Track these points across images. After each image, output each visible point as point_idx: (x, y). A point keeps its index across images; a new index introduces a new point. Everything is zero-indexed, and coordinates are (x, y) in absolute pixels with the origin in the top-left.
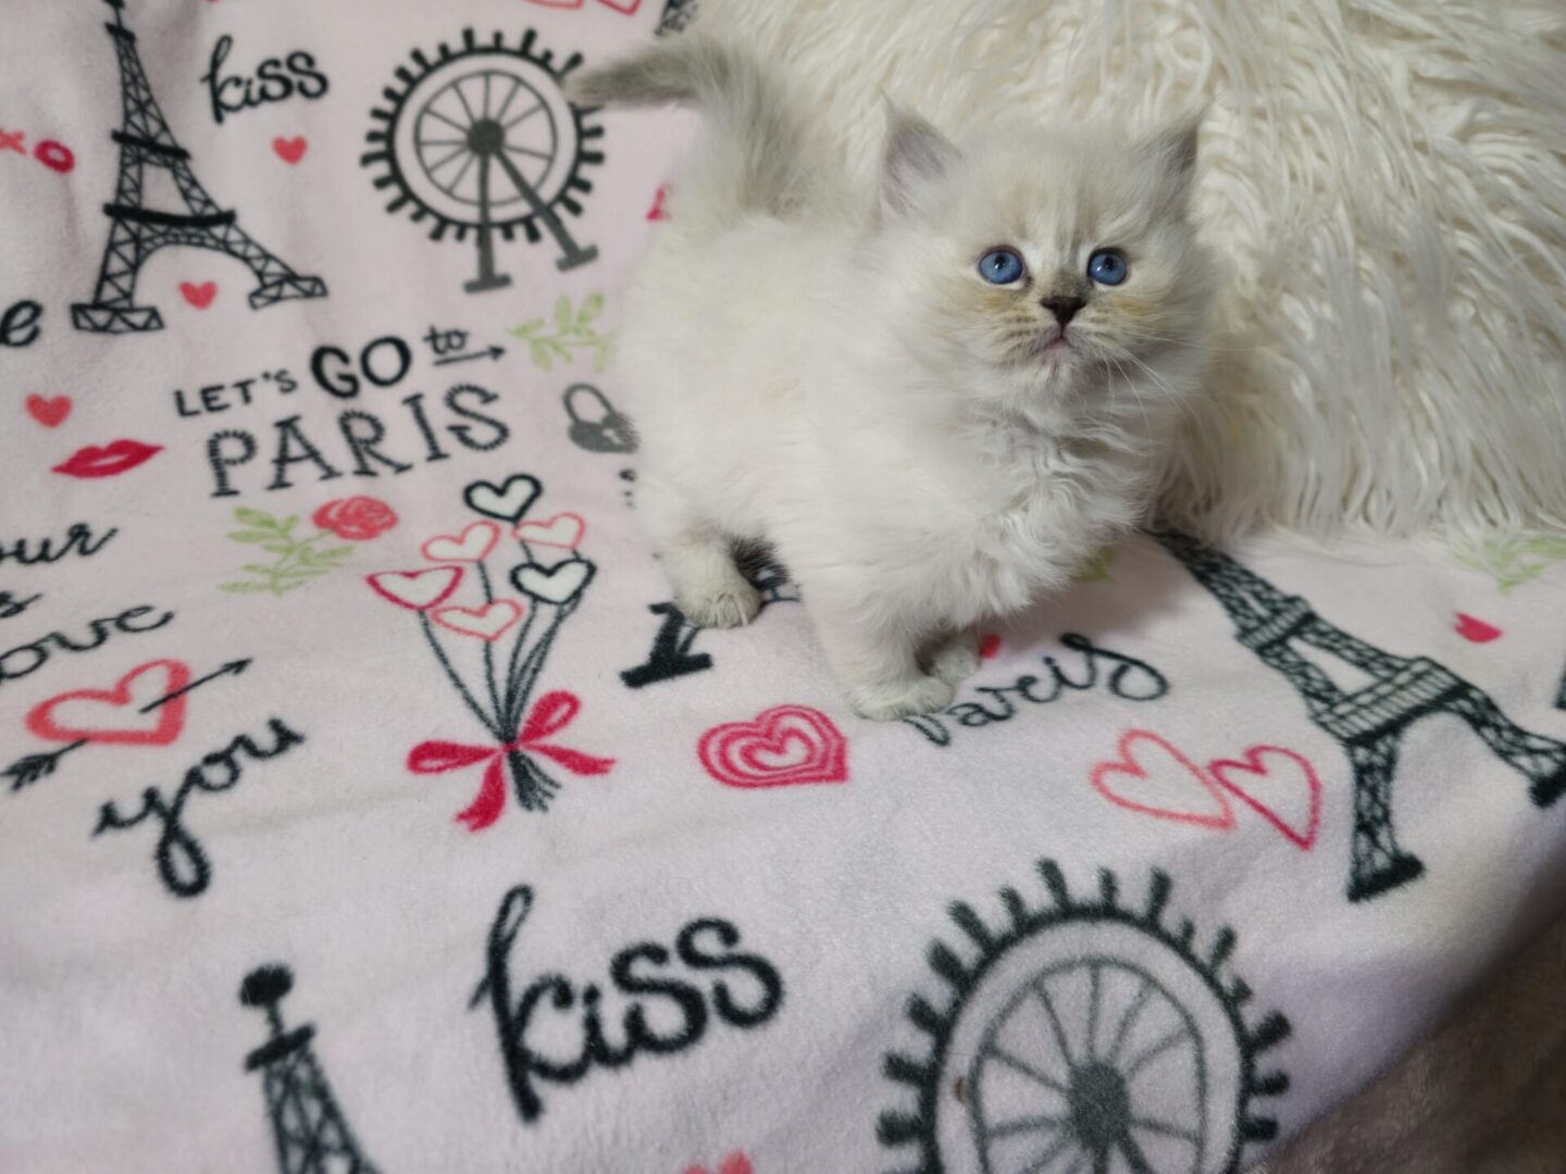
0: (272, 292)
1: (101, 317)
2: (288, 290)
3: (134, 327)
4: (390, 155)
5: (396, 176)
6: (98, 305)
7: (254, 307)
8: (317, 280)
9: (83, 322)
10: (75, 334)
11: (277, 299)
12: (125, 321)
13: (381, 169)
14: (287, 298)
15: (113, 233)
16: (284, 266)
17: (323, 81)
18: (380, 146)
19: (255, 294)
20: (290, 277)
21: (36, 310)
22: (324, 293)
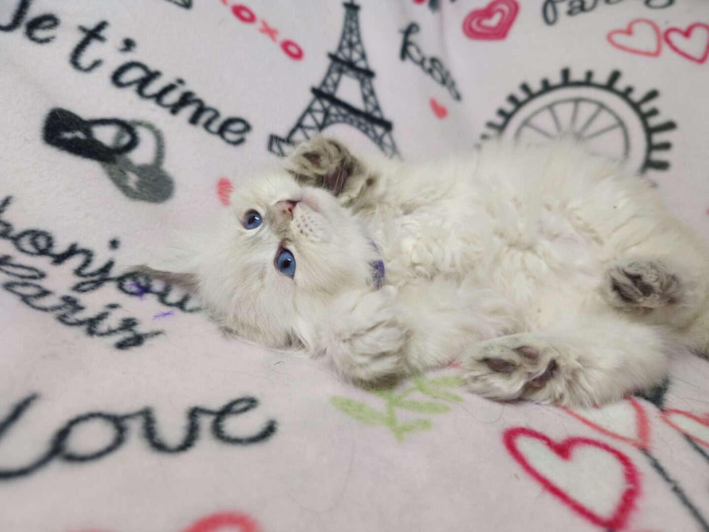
1: (286, 148)
6: (288, 140)
9: (275, 148)
10: (266, 153)
15: (312, 103)
18: (499, 120)
21: (247, 126)
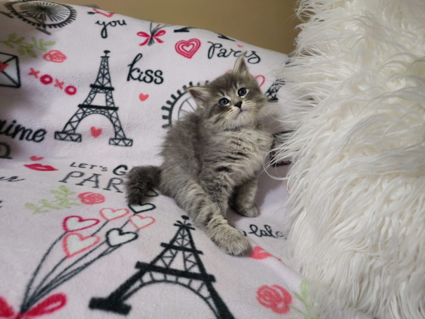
0: (117, 141)
1: (63, 136)
2: (121, 143)
3: (73, 140)
4: (171, 110)
5: (169, 117)
6: (64, 132)
7: (110, 143)
8: (131, 141)
9: (57, 136)
10: (54, 140)
11: (117, 144)
12: (71, 137)
13: (167, 113)
14: (120, 145)
15: (78, 111)
16: (124, 135)
17: (162, 80)
18: (169, 106)
19: (112, 139)
20: (124, 139)
21: (45, 132)
22: (131, 145)
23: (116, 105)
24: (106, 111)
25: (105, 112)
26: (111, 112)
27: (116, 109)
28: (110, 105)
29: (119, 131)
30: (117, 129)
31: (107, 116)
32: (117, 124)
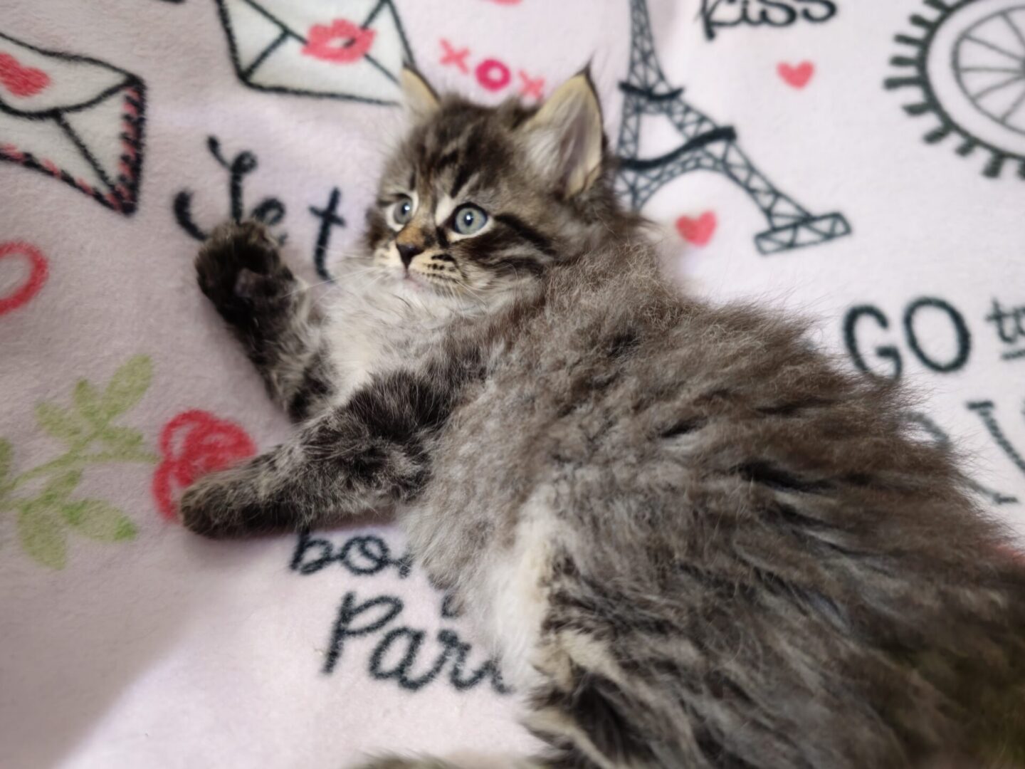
0: (785, 236)
2: (804, 235)
4: (922, 81)
5: (932, 104)
7: (763, 252)
8: (837, 217)
11: (791, 245)
13: (914, 95)
14: (803, 245)
16: (799, 207)
17: (833, 8)
18: (910, 72)
19: (763, 237)
20: (806, 219)
22: (848, 230)
23: (722, 119)
24: (699, 153)
25: (698, 160)
26: (717, 148)
27: (726, 134)
28: (696, 132)
29: (773, 204)
30: (767, 200)
31: (713, 169)
32: (756, 183)
